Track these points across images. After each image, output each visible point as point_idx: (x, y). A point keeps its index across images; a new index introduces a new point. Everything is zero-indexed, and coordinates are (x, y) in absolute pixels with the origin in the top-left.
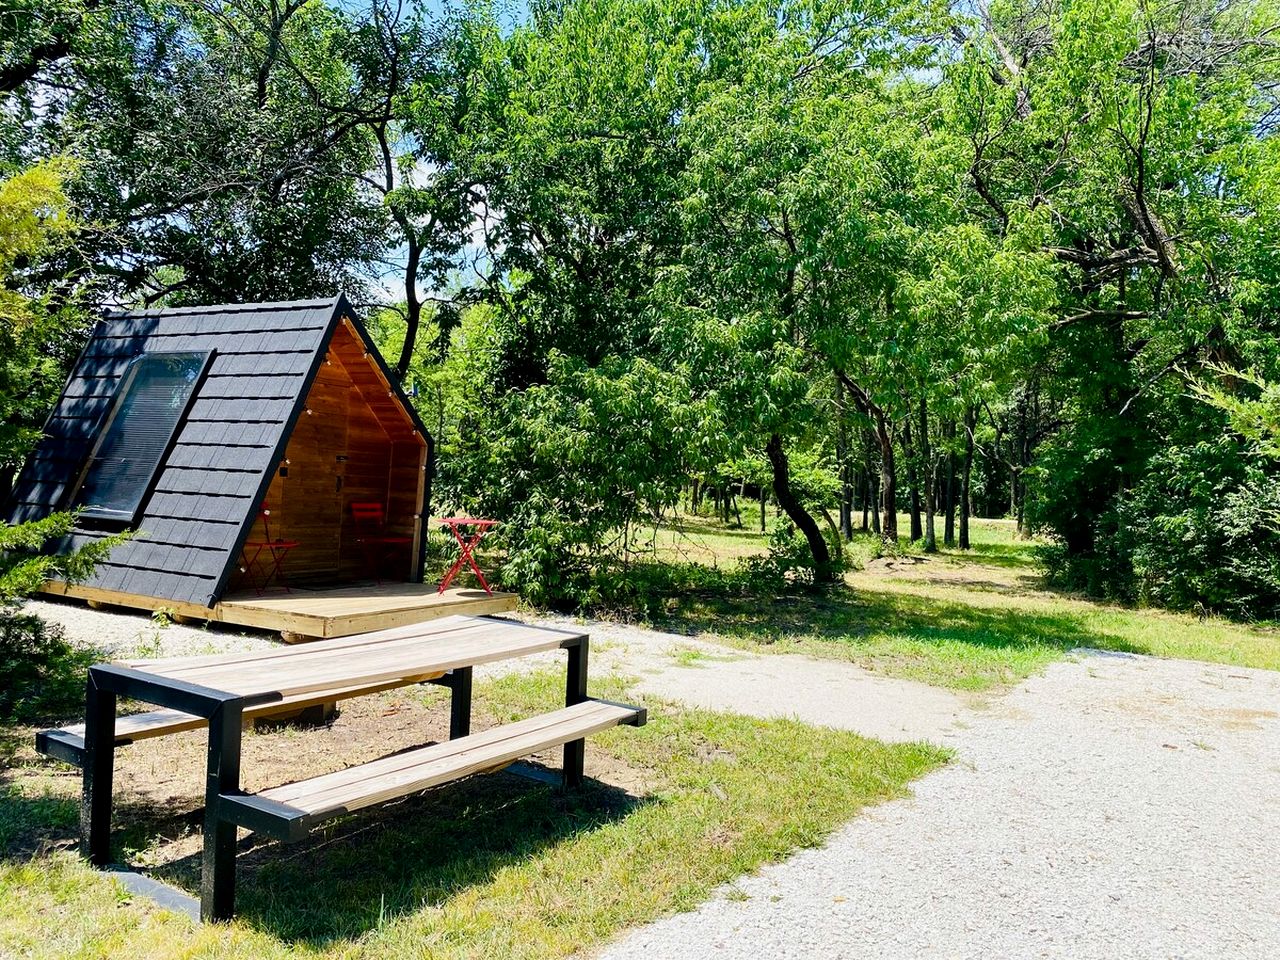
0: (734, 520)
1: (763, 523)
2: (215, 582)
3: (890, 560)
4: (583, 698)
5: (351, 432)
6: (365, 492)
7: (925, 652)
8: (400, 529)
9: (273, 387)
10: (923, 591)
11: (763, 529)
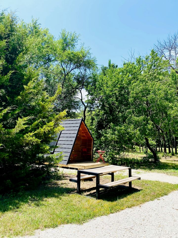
0: (134, 150)
1: (140, 150)
2: (67, 161)
3: (166, 157)
4: (131, 176)
5: (82, 138)
6: (84, 147)
7: (176, 172)
8: (89, 153)
9: (73, 132)
10: (173, 162)
11: (140, 152)
